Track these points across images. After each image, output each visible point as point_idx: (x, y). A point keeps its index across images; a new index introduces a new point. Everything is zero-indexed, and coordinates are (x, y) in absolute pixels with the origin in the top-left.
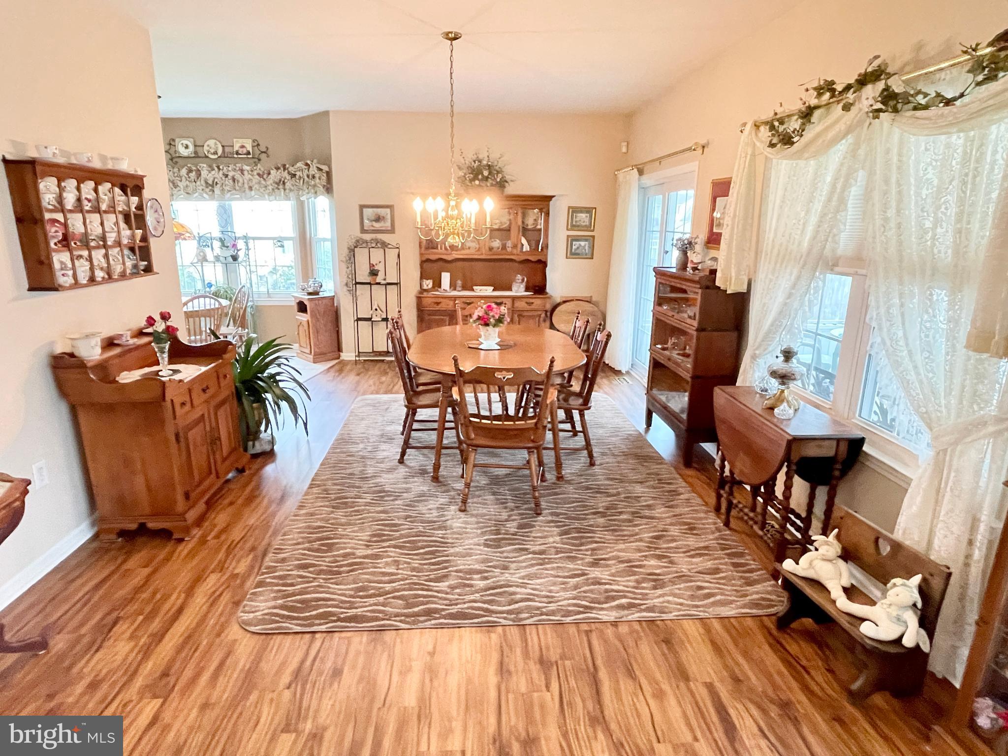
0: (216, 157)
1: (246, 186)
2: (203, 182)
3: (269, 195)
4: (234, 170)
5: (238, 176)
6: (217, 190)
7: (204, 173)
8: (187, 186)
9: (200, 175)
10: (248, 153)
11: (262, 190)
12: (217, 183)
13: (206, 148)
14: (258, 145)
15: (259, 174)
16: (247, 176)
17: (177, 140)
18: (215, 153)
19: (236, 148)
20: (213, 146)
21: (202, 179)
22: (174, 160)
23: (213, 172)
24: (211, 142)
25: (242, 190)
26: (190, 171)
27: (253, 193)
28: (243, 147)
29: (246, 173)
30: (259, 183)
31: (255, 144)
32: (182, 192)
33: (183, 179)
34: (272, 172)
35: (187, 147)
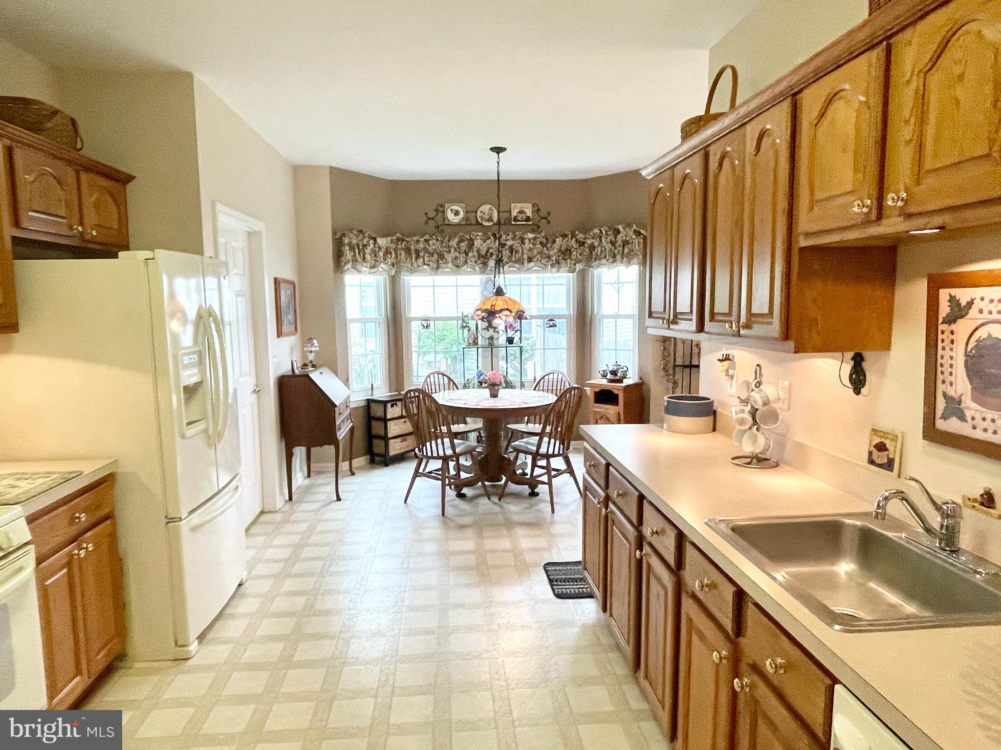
0: (491, 224)
1: (525, 257)
2: (475, 253)
3: (553, 266)
4: (513, 239)
5: (516, 244)
6: (492, 263)
7: (478, 243)
8: (456, 258)
9: (473, 244)
10: (528, 219)
11: (544, 261)
12: (492, 254)
13: (479, 214)
14: (538, 210)
15: (541, 243)
16: (528, 245)
17: (446, 205)
18: (490, 219)
19: (514, 213)
20: (487, 212)
21: (475, 249)
22: (440, 228)
23: (488, 242)
24: (486, 208)
25: (520, 261)
26: (461, 241)
27: (532, 264)
28: (521, 212)
29: (527, 241)
30: (541, 253)
31: (535, 209)
32: (450, 265)
33: (452, 250)
34: (557, 240)
35: (457, 213)
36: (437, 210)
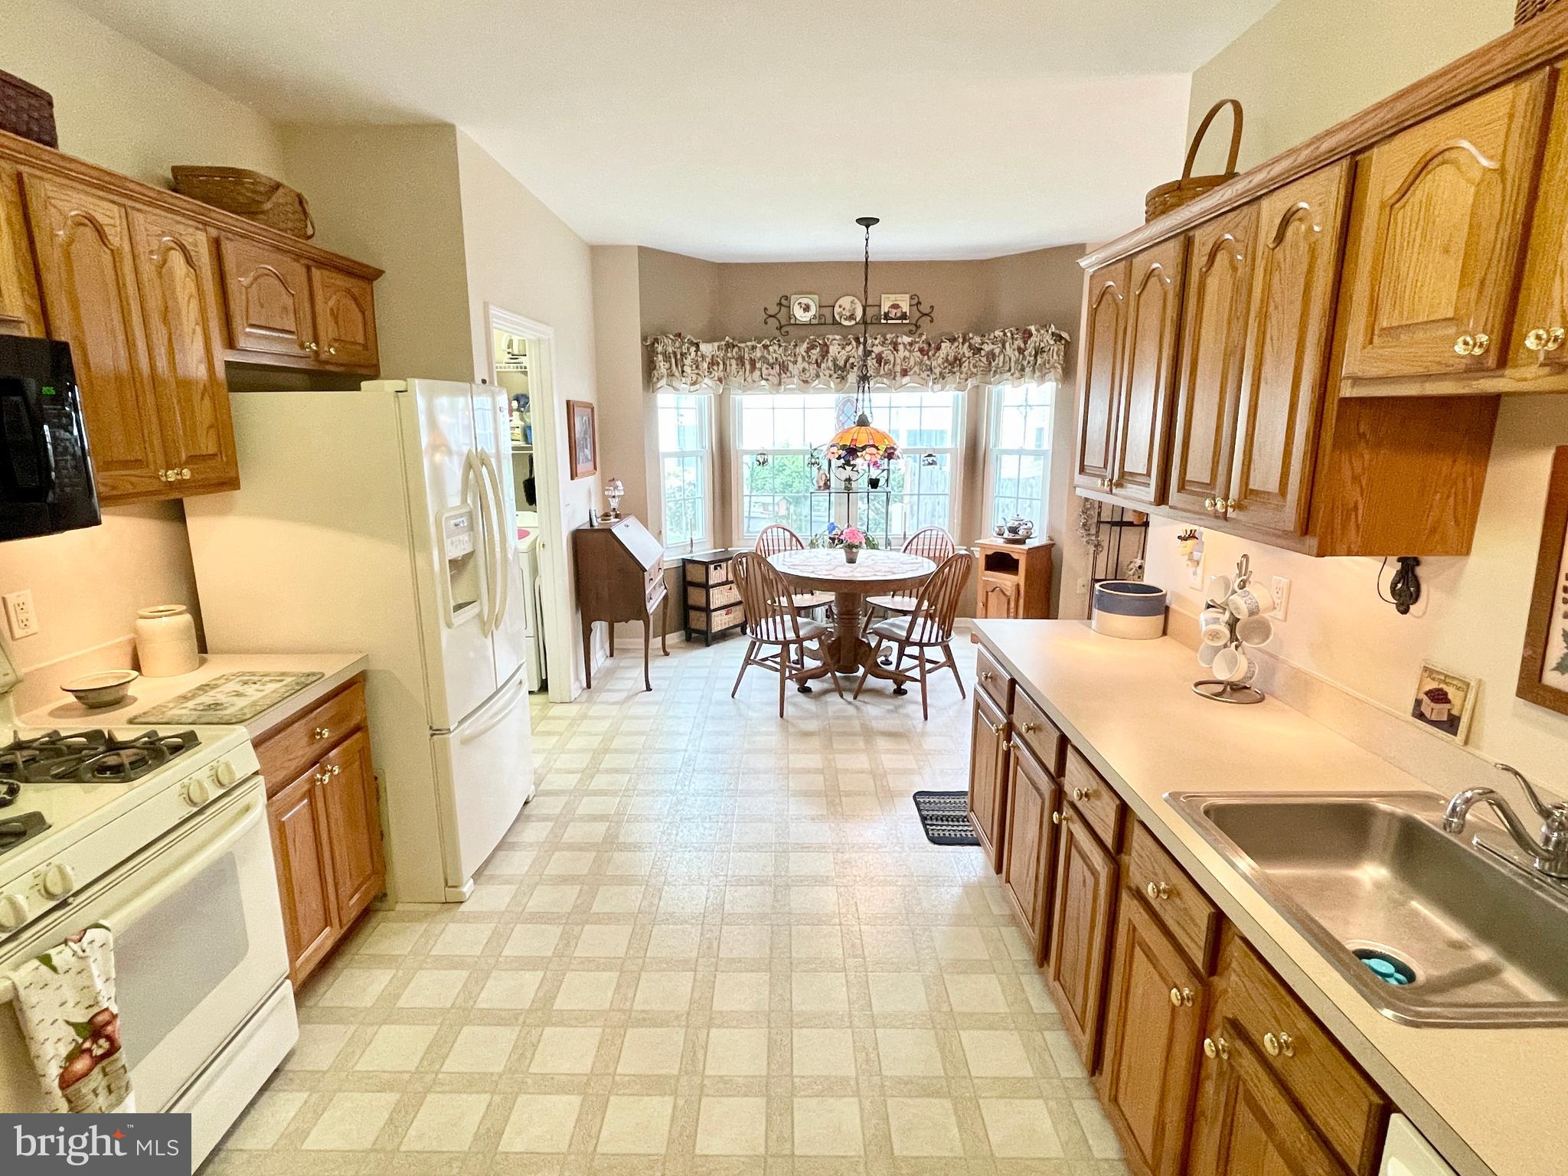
0: (853, 322)
1: (898, 369)
2: (830, 364)
3: (935, 381)
4: (883, 344)
5: (887, 354)
6: (852, 378)
7: (834, 350)
8: (804, 370)
9: (827, 352)
10: (904, 316)
11: (924, 375)
12: (853, 366)
13: (837, 309)
14: (919, 303)
15: (921, 350)
16: (902, 352)
17: (793, 297)
18: (852, 317)
19: (885, 308)
20: (848, 306)
21: (830, 359)
22: (784, 330)
23: (848, 348)
24: (846, 302)
25: (891, 374)
26: (812, 347)
27: (906, 379)
28: (895, 306)
29: (901, 347)
30: (920, 363)
31: (915, 301)
32: (796, 380)
33: (800, 359)
34: (943, 345)
35: (807, 309)
36: (780, 304)
